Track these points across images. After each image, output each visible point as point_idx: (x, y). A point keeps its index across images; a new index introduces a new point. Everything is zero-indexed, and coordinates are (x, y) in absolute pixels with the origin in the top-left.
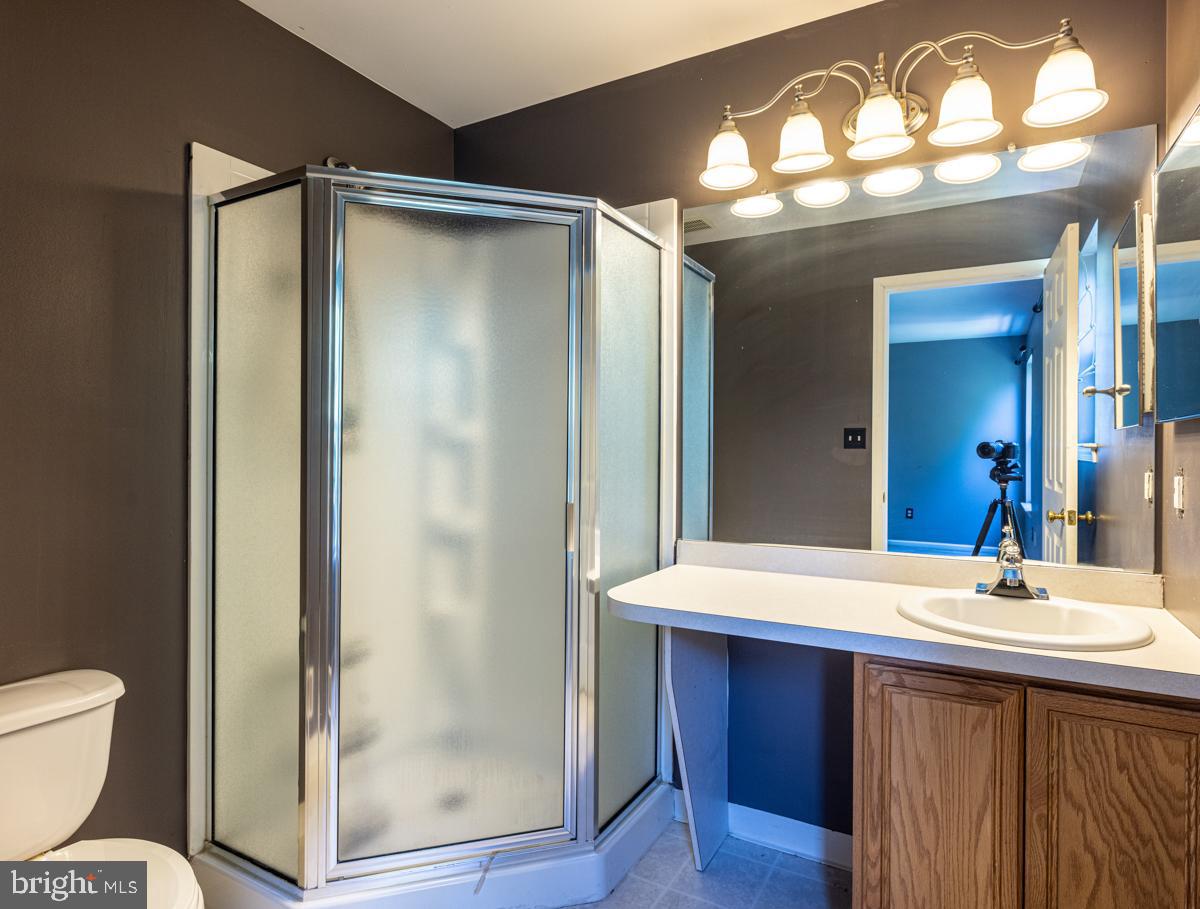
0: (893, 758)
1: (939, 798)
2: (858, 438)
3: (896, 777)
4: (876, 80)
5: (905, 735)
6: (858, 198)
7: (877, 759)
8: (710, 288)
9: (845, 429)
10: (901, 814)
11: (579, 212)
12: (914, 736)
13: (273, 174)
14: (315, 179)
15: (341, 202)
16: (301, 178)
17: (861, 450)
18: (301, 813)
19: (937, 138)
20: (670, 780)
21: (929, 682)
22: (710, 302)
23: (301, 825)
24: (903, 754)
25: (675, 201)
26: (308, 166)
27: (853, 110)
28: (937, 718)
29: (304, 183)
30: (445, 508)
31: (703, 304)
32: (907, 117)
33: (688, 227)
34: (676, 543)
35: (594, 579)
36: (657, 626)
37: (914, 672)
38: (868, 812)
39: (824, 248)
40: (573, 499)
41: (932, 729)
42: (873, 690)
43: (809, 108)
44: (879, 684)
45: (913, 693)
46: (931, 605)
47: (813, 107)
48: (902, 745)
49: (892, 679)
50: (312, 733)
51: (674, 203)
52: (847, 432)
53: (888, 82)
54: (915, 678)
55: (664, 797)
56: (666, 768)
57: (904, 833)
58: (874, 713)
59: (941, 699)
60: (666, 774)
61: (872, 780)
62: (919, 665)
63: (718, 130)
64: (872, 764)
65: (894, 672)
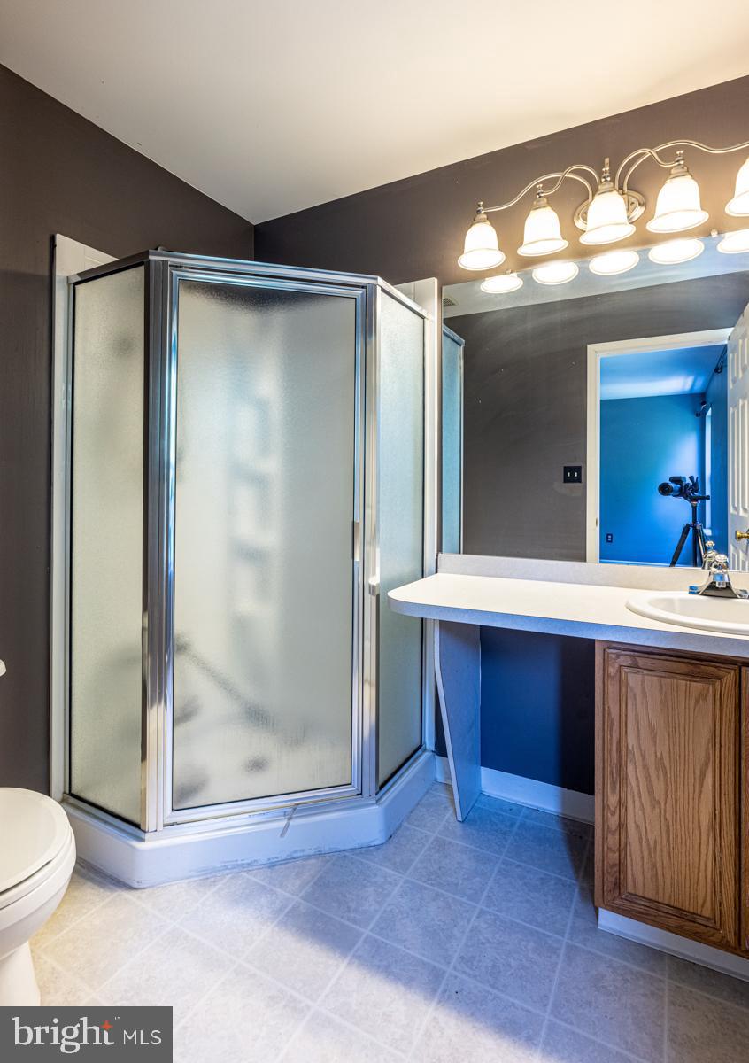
0: (629, 726)
1: (668, 759)
2: (574, 474)
3: (631, 741)
4: (603, 180)
5: (639, 706)
6: (585, 277)
7: (616, 727)
8: (460, 351)
9: (565, 467)
10: (636, 771)
11: (363, 287)
12: (646, 708)
13: (117, 259)
14: (156, 261)
15: (176, 281)
16: (145, 261)
17: (578, 484)
18: (144, 769)
19: (653, 226)
20: (433, 748)
21: (659, 663)
22: (461, 363)
23: (144, 778)
24: (637, 722)
25: (436, 280)
26: (151, 251)
27: (583, 205)
28: (666, 693)
29: (147, 265)
30: (248, 528)
31: (455, 364)
32: (628, 210)
33: (446, 303)
34: (437, 556)
35: (375, 584)
36: (422, 619)
37: (647, 656)
38: (608, 769)
39: (558, 317)
40: (359, 519)
41: (661, 702)
42: (612, 671)
43: (548, 203)
44: (617, 666)
45: (645, 672)
46: (655, 603)
47: (552, 202)
48: (637, 714)
49: (629, 662)
50: (152, 706)
51: (434, 282)
52: (566, 469)
53: (613, 181)
54: (647, 660)
55: (428, 762)
56: (429, 739)
57: (639, 786)
58: (612, 689)
59: (668, 677)
60: (430, 742)
61: (611, 744)
62: (650, 650)
63: (473, 221)
64: (611, 730)
65: (630, 655)
